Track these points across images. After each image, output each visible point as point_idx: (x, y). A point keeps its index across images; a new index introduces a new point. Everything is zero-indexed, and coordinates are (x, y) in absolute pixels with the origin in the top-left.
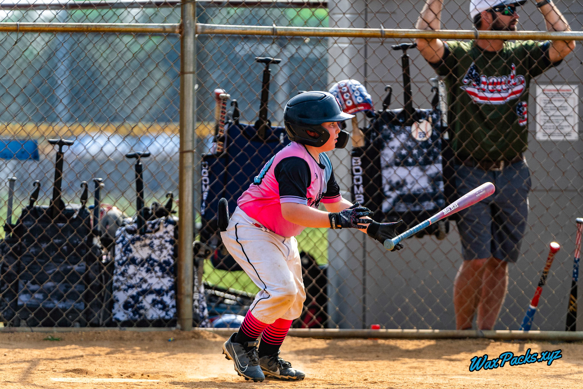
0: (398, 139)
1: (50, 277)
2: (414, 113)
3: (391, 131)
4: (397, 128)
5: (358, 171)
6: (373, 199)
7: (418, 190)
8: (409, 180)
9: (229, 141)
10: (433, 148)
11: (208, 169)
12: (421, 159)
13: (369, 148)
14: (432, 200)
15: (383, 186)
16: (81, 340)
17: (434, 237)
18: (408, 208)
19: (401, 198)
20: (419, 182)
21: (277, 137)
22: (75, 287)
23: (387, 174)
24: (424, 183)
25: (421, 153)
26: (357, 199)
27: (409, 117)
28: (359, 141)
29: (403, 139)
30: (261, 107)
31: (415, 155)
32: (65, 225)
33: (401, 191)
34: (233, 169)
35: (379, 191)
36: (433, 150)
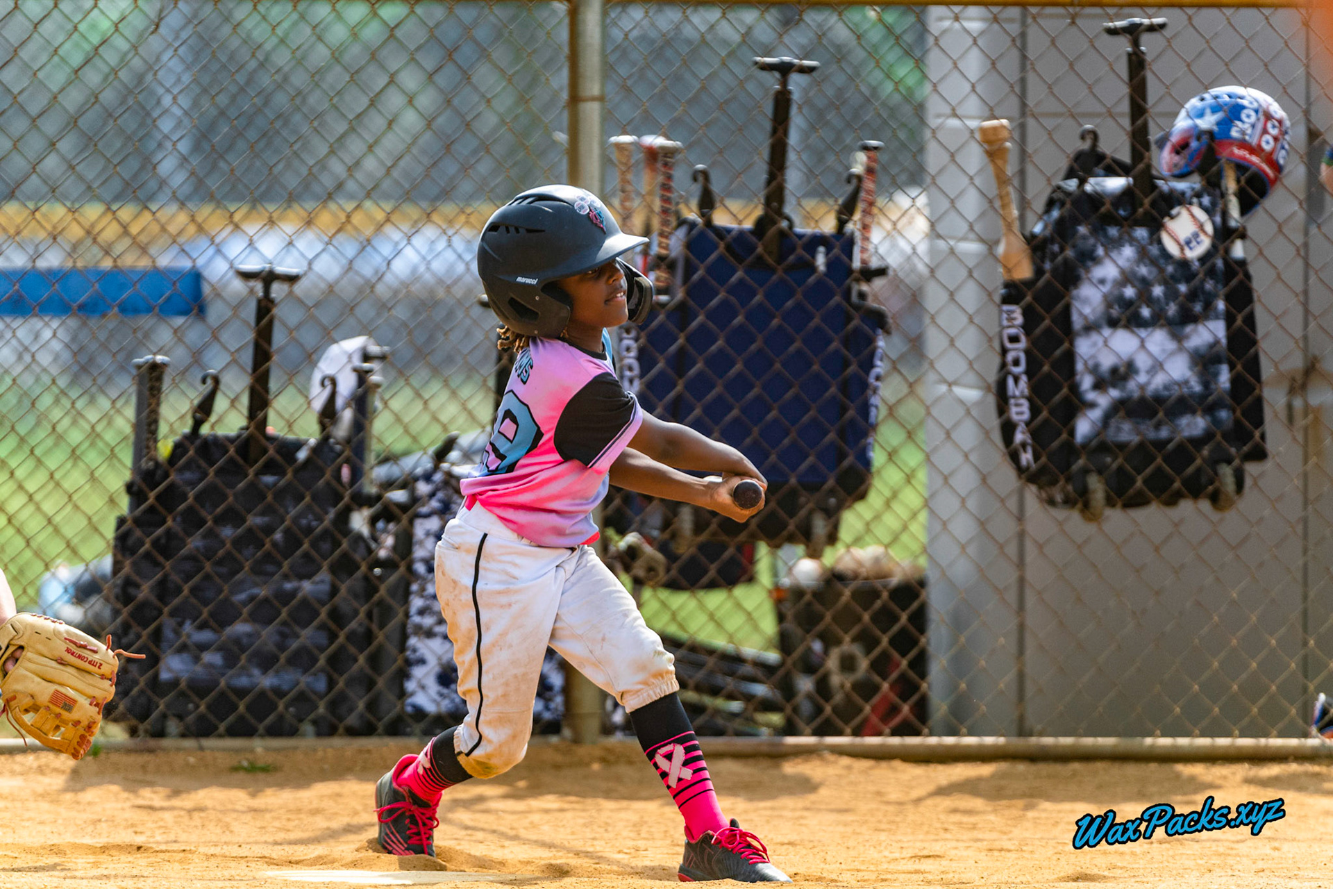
0: (1114, 262)
1: (245, 611)
2: (1155, 194)
3: (1097, 240)
4: (1113, 231)
5: (1014, 339)
6: (1051, 413)
7: (1166, 387)
8: (1142, 362)
9: (689, 269)
10: (1203, 282)
11: (636, 340)
12: (1172, 309)
13: (1041, 283)
14: (1199, 413)
15: (1078, 378)
16: (322, 770)
17: (1205, 505)
18: (1138, 433)
19: (1121, 408)
20: (1167, 366)
21: (808, 257)
22: (307, 635)
23: (1084, 347)
24: (1179, 369)
25: (1171, 294)
26: (1014, 410)
27: (1142, 205)
28: (1018, 264)
29: (1128, 260)
30: (769, 182)
31: (1158, 299)
32: (282, 482)
33: (1123, 389)
34: (702, 339)
35: (1065, 391)
36: (1202, 287)
